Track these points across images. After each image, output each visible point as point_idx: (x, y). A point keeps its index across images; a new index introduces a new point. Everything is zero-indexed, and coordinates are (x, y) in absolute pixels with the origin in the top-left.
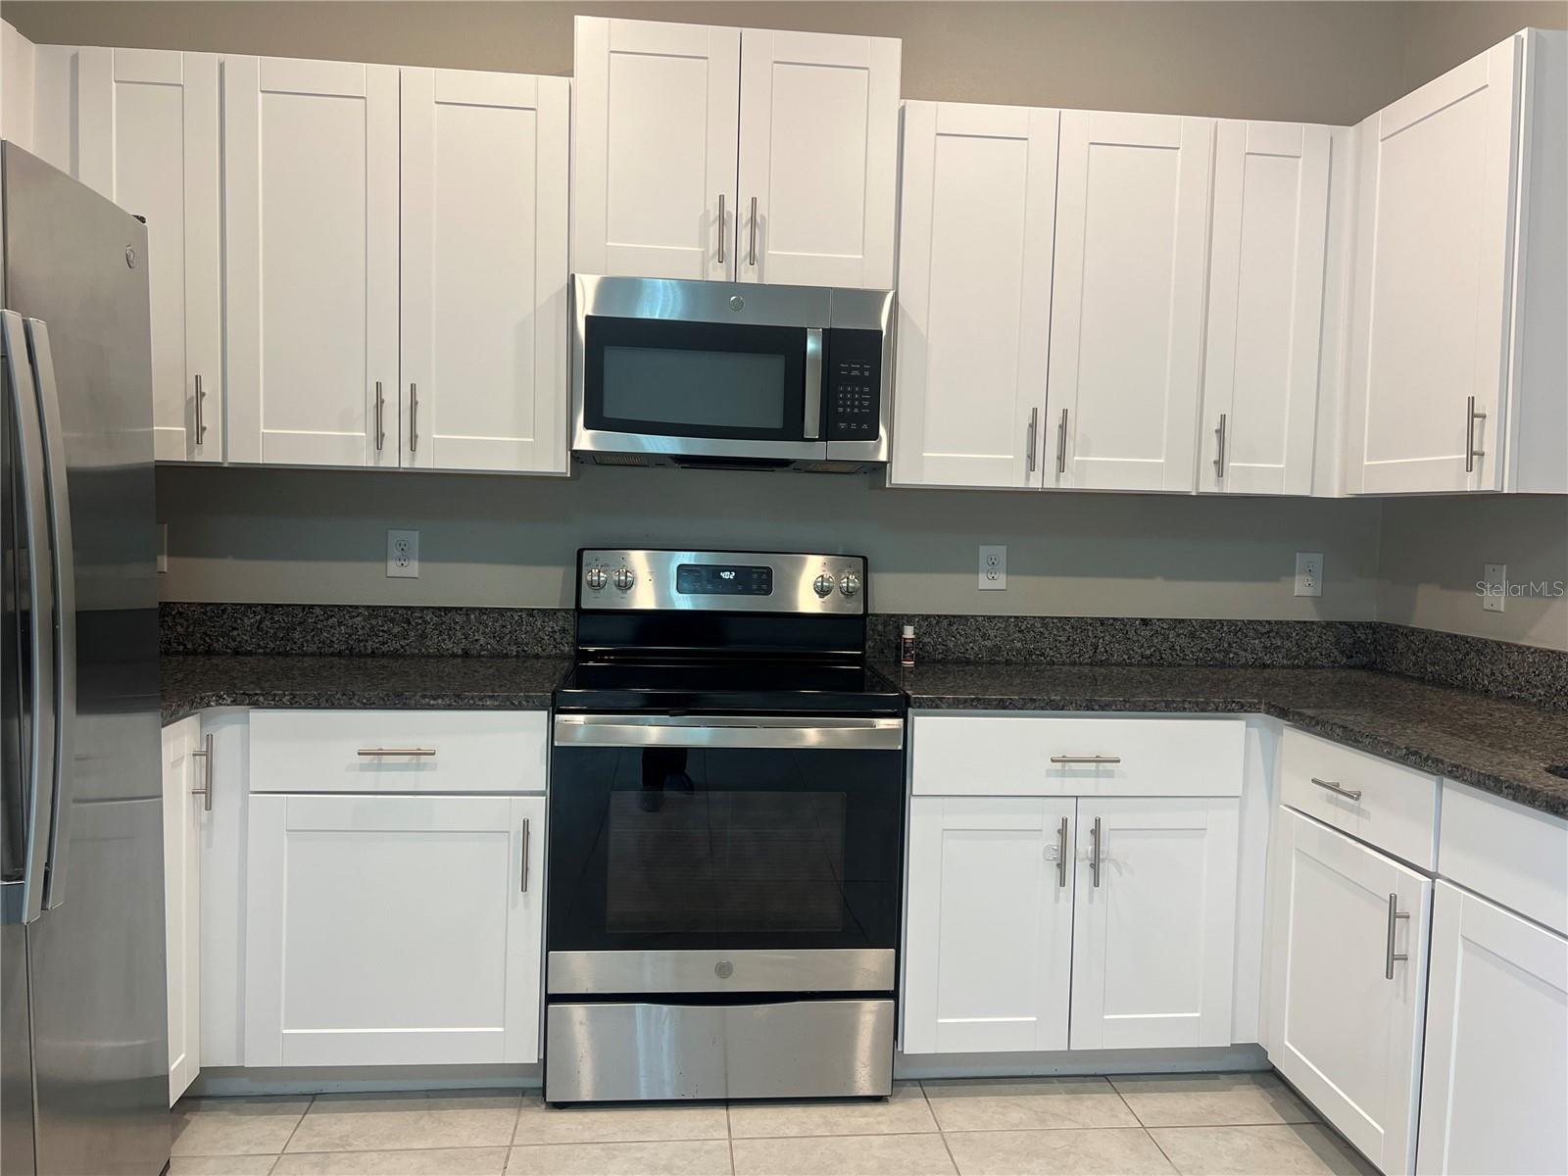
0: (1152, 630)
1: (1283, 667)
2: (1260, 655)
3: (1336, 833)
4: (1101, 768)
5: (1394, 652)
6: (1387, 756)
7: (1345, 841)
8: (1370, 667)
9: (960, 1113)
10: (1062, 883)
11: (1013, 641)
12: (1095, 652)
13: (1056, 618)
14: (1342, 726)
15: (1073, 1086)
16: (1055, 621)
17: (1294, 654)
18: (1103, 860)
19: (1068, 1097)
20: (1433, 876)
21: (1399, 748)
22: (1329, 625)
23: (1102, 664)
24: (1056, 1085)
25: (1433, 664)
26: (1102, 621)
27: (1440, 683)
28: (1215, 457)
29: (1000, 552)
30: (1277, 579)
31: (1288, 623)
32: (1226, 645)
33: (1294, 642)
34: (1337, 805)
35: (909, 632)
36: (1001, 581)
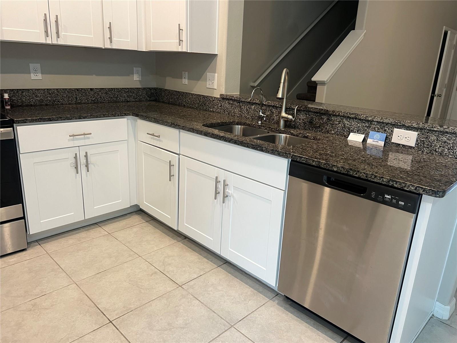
0: (94, 92)
1: (133, 101)
2: (126, 98)
3: (154, 147)
4: (85, 137)
5: (161, 96)
6: (166, 125)
7: (157, 149)
8: (155, 100)
9: (52, 246)
10: (77, 173)
11: (47, 97)
12: (76, 100)
13: (62, 89)
14: (154, 118)
15: (87, 229)
16: (62, 90)
17: (136, 98)
18: (89, 164)
19: (86, 232)
20: (179, 154)
21: (169, 123)
22: (144, 89)
23: (79, 103)
24: (82, 230)
25: (171, 99)
26: (78, 90)
27: (174, 104)
28: (109, 36)
29: (38, 66)
30: (129, 75)
31: (133, 88)
32: (116, 96)
33: (135, 94)
34: (154, 139)
35: (6, 96)
36: (39, 76)
